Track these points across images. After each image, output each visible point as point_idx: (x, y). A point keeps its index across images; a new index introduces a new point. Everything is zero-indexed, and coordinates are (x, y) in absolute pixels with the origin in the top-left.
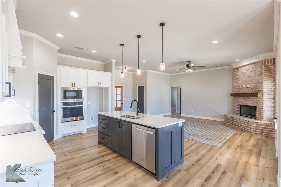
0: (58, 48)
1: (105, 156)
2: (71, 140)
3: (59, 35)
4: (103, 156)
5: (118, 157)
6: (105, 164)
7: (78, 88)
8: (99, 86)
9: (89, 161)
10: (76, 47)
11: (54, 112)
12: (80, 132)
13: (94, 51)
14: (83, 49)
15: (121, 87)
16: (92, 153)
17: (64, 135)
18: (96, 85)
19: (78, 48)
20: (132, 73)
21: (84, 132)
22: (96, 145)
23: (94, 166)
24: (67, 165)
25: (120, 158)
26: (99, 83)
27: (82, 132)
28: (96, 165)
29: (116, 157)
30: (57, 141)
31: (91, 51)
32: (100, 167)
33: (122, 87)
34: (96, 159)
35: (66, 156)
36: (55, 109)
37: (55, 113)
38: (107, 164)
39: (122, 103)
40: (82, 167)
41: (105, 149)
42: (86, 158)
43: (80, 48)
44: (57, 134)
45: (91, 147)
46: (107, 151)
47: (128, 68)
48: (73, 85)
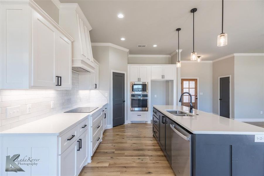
0: (128, 50)
1: (150, 150)
2: (136, 127)
3: (123, 39)
4: (149, 150)
5: (162, 156)
6: (146, 159)
7: (143, 82)
8: (162, 79)
9: (134, 150)
10: (139, 46)
11: (124, 101)
12: (146, 122)
13: (155, 46)
14: (145, 46)
15: (195, 80)
16: (142, 143)
17: (132, 121)
18: (159, 78)
19: (141, 46)
20: (211, 62)
21: (148, 123)
22: (150, 137)
23: (135, 156)
24: (118, 147)
25: (164, 158)
26: (163, 77)
27: (146, 123)
28: (137, 156)
29: (160, 156)
30: (127, 125)
31: (153, 46)
32: (139, 159)
33: (197, 79)
34: (141, 150)
35: (123, 139)
36: (125, 100)
37: (125, 103)
38: (147, 159)
39: (197, 99)
40: (126, 153)
41: (155, 143)
42: (135, 146)
43: (143, 46)
44: (127, 120)
45: (145, 137)
46: (156, 146)
47: (203, 56)
48: (139, 80)
